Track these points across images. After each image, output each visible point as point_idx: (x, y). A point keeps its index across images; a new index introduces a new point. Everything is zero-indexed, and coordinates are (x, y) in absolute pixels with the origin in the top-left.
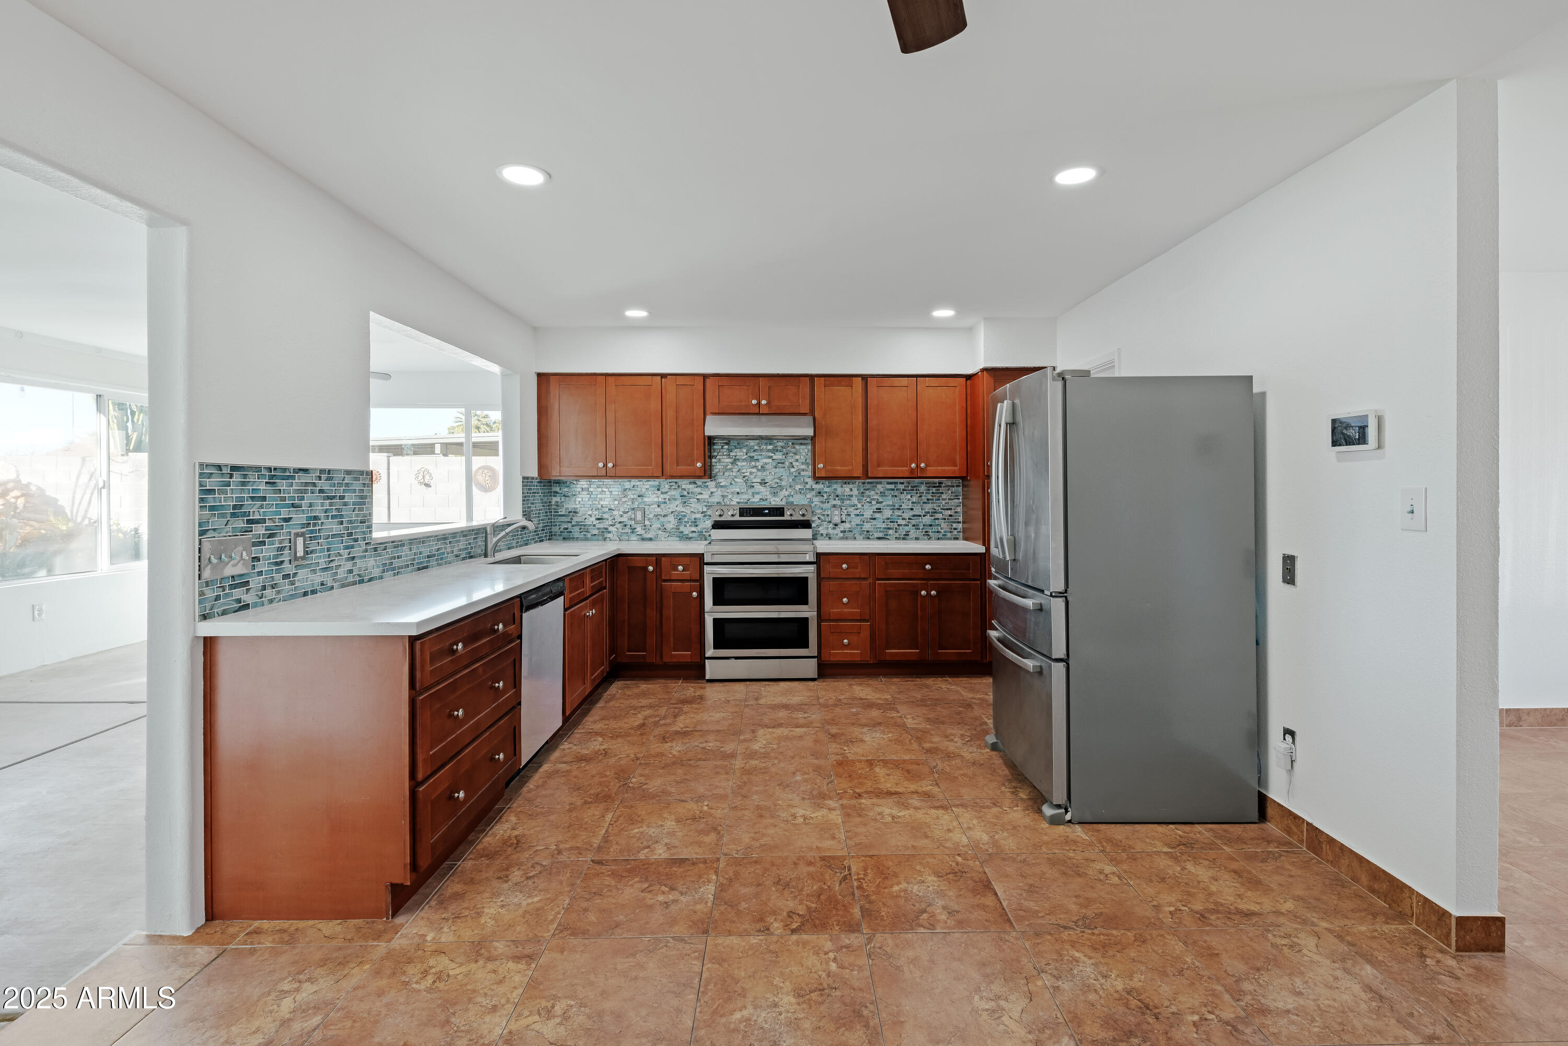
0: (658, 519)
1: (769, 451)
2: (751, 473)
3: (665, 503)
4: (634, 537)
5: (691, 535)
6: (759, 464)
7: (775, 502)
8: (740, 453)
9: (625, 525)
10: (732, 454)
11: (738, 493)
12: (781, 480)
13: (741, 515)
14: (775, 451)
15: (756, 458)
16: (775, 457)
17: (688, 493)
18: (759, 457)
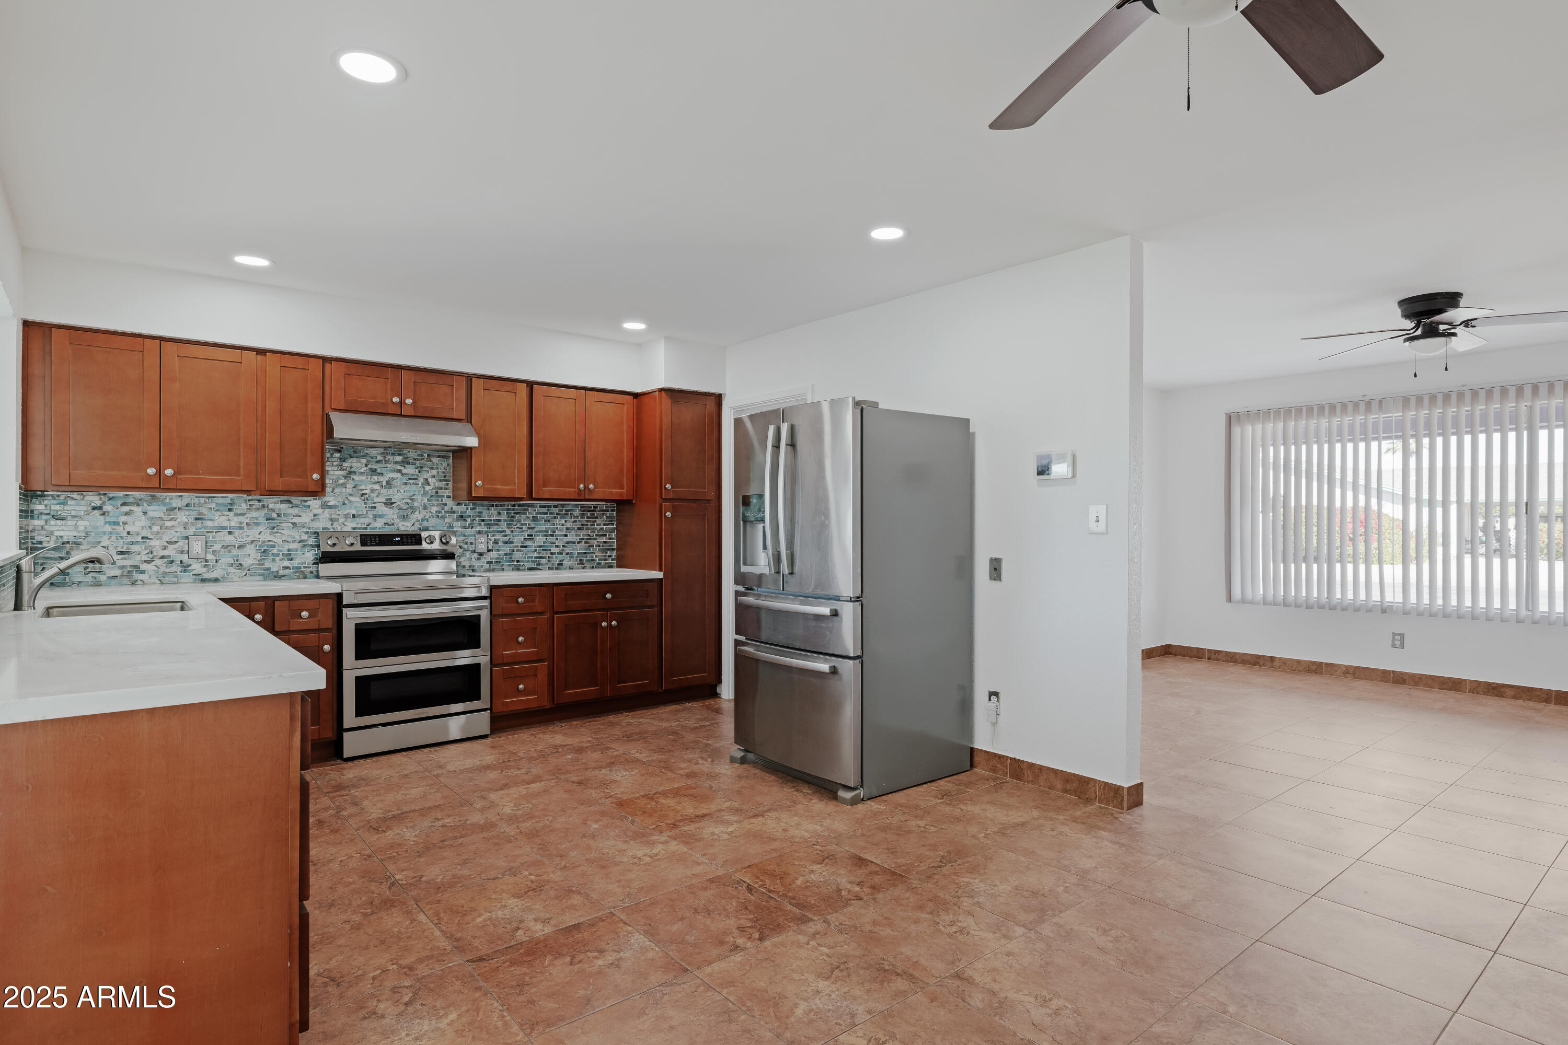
0: (230, 552)
1: (397, 463)
2: (372, 491)
3: (241, 528)
4: (187, 578)
5: (281, 573)
6: (384, 479)
7: (406, 527)
8: (357, 464)
9: (172, 562)
10: (345, 465)
11: (354, 516)
12: (412, 500)
13: (363, 544)
14: (405, 463)
15: (379, 471)
16: (404, 471)
17: (279, 515)
18: (384, 470)
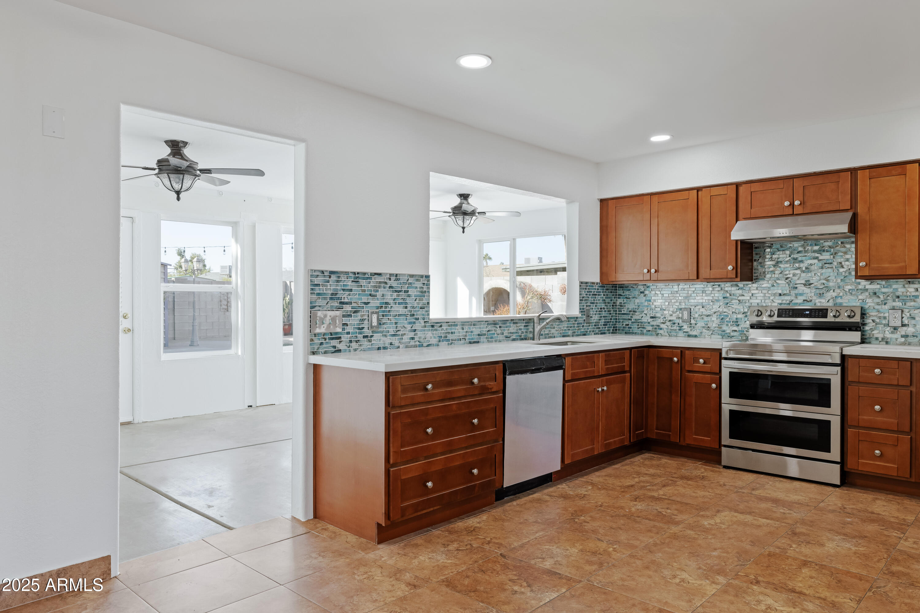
0: (703, 318)
1: (815, 251)
2: (794, 275)
3: (709, 304)
4: (681, 334)
5: (732, 334)
6: (803, 266)
7: (820, 303)
8: (783, 256)
9: (674, 323)
10: (774, 256)
11: (780, 295)
12: (828, 281)
13: (779, 316)
14: (822, 251)
15: (800, 259)
16: (821, 258)
17: (731, 295)
18: (804, 258)
